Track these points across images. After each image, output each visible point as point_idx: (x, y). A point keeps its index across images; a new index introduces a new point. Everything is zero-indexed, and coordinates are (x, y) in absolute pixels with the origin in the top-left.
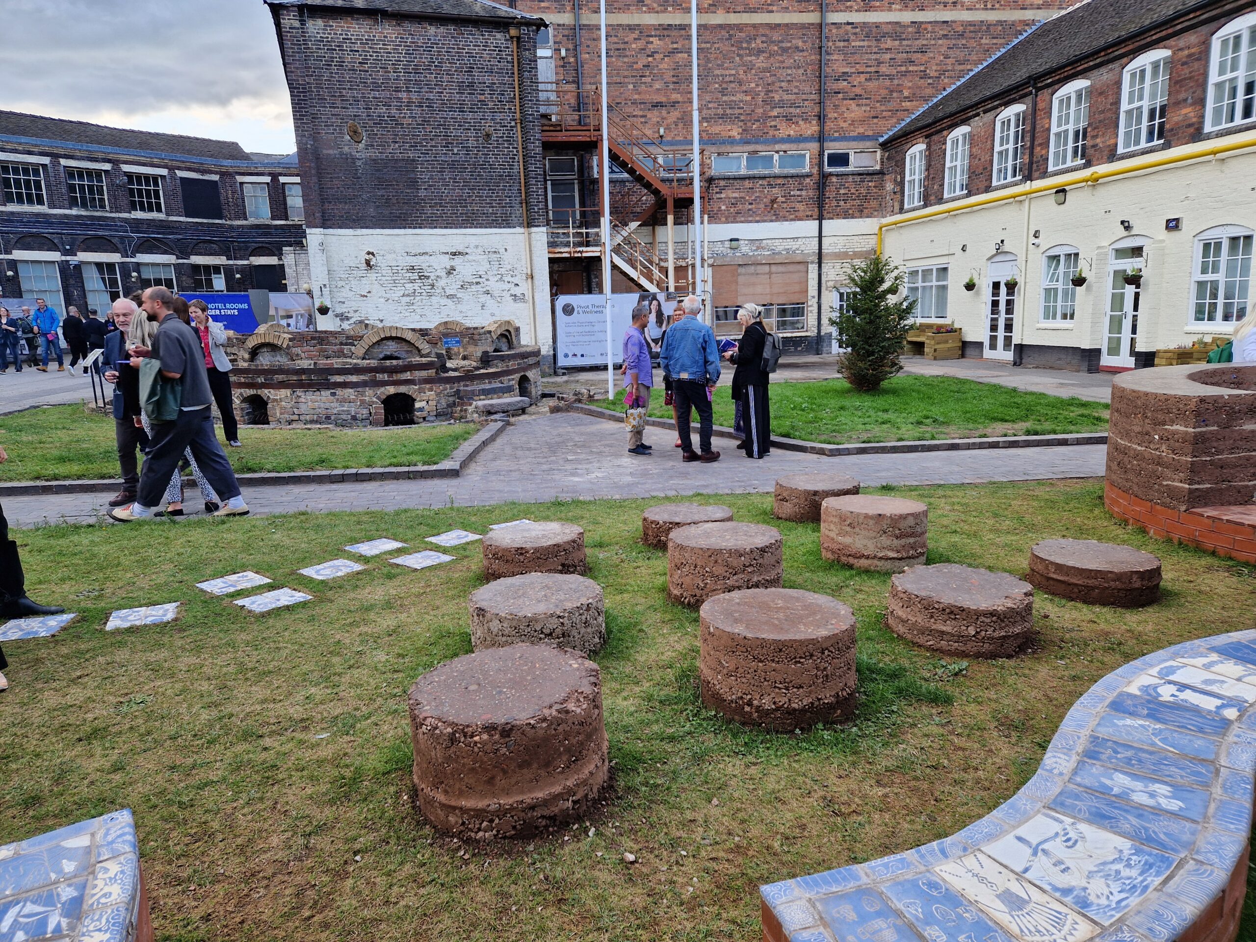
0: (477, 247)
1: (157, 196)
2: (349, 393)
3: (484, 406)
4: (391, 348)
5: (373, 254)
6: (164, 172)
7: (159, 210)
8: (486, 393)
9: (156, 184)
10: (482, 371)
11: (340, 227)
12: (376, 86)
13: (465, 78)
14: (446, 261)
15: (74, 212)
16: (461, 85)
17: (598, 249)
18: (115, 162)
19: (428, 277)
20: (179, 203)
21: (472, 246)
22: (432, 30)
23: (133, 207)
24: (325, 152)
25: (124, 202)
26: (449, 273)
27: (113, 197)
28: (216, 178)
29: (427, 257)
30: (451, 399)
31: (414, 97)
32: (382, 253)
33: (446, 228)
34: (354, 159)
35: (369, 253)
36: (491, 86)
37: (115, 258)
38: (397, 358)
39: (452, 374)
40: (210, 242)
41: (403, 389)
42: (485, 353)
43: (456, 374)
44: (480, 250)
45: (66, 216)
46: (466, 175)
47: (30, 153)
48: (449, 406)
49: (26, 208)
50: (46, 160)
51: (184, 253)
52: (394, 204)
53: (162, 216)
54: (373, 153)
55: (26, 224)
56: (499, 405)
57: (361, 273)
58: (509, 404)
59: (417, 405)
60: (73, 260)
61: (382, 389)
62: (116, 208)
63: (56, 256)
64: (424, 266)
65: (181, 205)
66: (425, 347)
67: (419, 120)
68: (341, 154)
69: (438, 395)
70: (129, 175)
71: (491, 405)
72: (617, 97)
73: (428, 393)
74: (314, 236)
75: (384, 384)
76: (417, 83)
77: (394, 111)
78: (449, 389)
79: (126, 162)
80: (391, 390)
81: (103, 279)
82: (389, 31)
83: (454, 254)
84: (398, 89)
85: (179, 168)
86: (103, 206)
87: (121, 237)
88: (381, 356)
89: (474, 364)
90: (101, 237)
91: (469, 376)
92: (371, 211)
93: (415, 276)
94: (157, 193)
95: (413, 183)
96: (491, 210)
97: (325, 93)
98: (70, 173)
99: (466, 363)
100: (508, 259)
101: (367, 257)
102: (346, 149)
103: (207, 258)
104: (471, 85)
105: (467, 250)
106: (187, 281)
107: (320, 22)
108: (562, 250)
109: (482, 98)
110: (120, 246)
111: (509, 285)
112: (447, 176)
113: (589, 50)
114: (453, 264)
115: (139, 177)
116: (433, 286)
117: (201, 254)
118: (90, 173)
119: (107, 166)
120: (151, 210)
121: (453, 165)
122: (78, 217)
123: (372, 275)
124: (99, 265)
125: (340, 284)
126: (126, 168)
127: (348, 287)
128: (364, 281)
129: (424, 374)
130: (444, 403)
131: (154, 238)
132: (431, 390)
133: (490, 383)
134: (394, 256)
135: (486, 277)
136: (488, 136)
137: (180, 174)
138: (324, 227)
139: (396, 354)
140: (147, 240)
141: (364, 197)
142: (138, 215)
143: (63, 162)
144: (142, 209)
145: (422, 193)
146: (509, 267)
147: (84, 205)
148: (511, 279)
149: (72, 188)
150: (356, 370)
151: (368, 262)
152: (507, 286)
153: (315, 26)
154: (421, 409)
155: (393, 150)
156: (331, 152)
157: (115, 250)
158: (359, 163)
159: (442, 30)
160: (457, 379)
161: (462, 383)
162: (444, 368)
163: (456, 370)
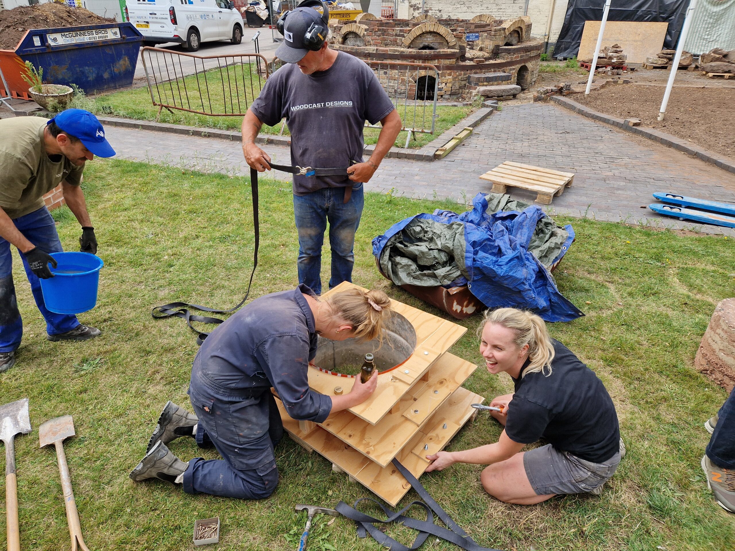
2: (395, 73)
3: (484, 91)
4: (429, 40)
8: (489, 80)
10: (492, 62)
30: (463, 83)
38: (431, 48)
39: (468, 63)
41: (431, 73)
42: (497, 47)
43: (472, 63)
48: (460, 88)
56: (496, 91)
58: (504, 91)
59: (438, 86)
61: (417, 72)
66: (452, 40)
69: (454, 79)
71: (490, 91)
73: (448, 77)
75: (418, 68)
78: (462, 74)
80: (423, 73)
88: (421, 46)
89: (487, 55)
91: (480, 66)
99: (481, 54)
129: (447, 62)
130: (457, 86)
132: (450, 75)
133: (495, 71)
139: (431, 45)
150: (402, 56)
154: (440, 89)
160: (471, 68)
161: (473, 71)
162: (463, 58)
163: (471, 59)
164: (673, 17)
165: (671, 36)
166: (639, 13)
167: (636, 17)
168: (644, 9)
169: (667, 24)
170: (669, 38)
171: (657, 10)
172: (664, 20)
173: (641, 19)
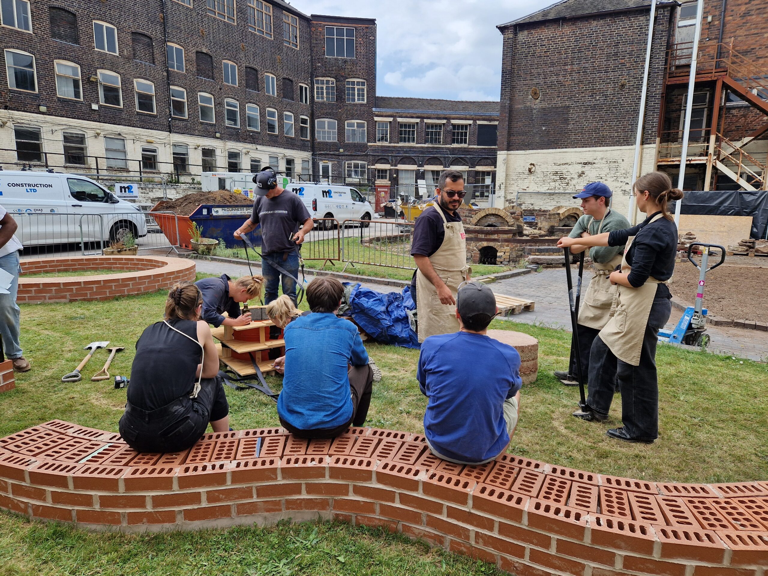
0: (602, 159)
1: (466, 136)
3: (534, 259)
4: (492, 220)
5: (533, 165)
6: (471, 122)
7: (465, 143)
8: (541, 251)
9: (466, 129)
10: (547, 238)
11: (517, 150)
12: (553, 64)
13: (612, 50)
14: (579, 168)
15: (426, 145)
16: (608, 56)
17: (705, 158)
18: (448, 119)
19: (565, 179)
20: (475, 138)
21: (599, 158)
22: (594, 23)
23: (453, 142)
24: (516, 107)
25: (449, 139)
26: (580, 176)
27: (445, 137)
28: (496, 123)
29: (567, 166)
30: (520, 253)
31: (575, 67)
32: (539, 164)
33: (583, 147)
34: (532, 109)
35: (531, 164)
36: (630, 54)
37: (440, 168)
38: (495, 226)
39: (525, 238)
40: (487, 158)
41: (491, 244)
42: (552, 227)
43: (528, 238)
44: (604, 160)
45: (422, 147)
46: (603, 113)
47: (412, 117)
48: (517, 257)
49: (407, 144)
50: (418, 120)
51: (473, 166)
52: (551, 135)
53: (465, 146)
54: (545, 105)
55: (406, 152)
56: (545, 259)
57: (525, 176)
58: (553, 259)
59: (498, 254)
60: (422, 169)
61: (480, 243)
62: (445, 143)
63: (415, 167)
64: (564, 171)
65: (476, 139)
66: (511, 221)
67: (576, 82)
68: (525, 107)
69: (511, 249)
70: (454, 126)
71: (539, 259)
72: (753, 44)
73: (506, 248)
74: (501, 156)
75: (482, 240)
76: (579, 58)
77: (561, 78)
78: (518, 246)
79: (454, 119)
80: (485, 244)
81: (434, 179)
82: (567, 30)
83: (585, 164)
84: (566, 64)
85: (479, 120)
86: (439, 142)
87: (445, 158)
88: (486, 224)
89: (543, 233)
90: (436, 158)
91: (534, 240)
92: (537, 139)
93: (557, 178)
94: (466, 133)
95: (566, 121)
96: (616, 134)
97: (521, 73)
98: (428, 126)
99: (538, 232)
100: (623, 166)
101: (530, 167)
102: (528, 104)
103: (484, 167)
104: (616, 54)
105: (595, 161)
106: (472, 179)
107: (526, 32)
108: (674, 159)
109: (623, 61)
110: (443, 162)
111: (622, 184)
112: (589, 114)
113: (732, 13)
114: (583, 170)
115: (458, 126)
116: (568, 184)
117: (481, 165)
118: (436, 126)
119: (444, 121)
120: (461, 143)
121: (594, 107)
122: (427, 147)
123: (532, 177)
124: (433, 172)
125: (512, 182)
126: (453, 122)
127: (516, 184)
128: (526, 181)
129: (505, 236)
130: (514, 255)
131: (460, 158)
132: (507, 246)
133: (548, 245)
134: (546, 165)
135: (605, 178)
136: (623, 86)
137: (479, 122)
138: (508, 149)
139: (494, 224)
140: (457, 159)
141: (534, 131)
142: (455, 145)
143: (426, 121)
144: (457, 143)
145: (570, 127)
146: (624, 172)
147: (431, 142)
148: (623, 180)
149: (427, 134)
151: (530, 170)
152: (619, 184)
153: (523, 36)
154: (501, 256)
155: (557, 102)
156: (519, 106)
157: (441, 164)
158: (534, 111)
159: (602, 22)
160: (527, 241)
161: (528, 244)
162: (521, 234)
163: (527, 236)
164: (757, 212)
165: (757, 229)
166: (722, 208)
167: (719, 211)
168: (726, 204)
169: (751, 218)
170: (755, 230)
171: (739, 205)
172: (748, 214)
173: (724, 213)
